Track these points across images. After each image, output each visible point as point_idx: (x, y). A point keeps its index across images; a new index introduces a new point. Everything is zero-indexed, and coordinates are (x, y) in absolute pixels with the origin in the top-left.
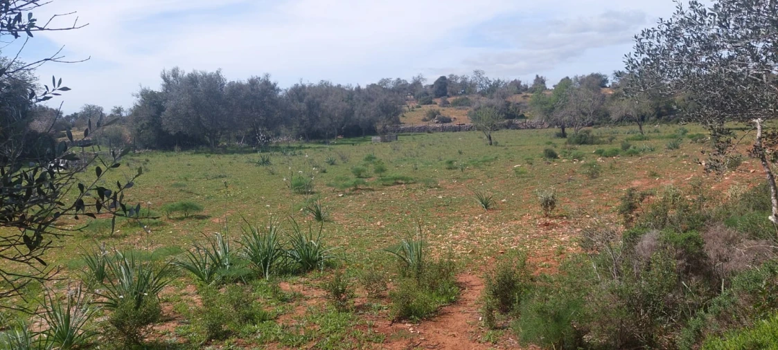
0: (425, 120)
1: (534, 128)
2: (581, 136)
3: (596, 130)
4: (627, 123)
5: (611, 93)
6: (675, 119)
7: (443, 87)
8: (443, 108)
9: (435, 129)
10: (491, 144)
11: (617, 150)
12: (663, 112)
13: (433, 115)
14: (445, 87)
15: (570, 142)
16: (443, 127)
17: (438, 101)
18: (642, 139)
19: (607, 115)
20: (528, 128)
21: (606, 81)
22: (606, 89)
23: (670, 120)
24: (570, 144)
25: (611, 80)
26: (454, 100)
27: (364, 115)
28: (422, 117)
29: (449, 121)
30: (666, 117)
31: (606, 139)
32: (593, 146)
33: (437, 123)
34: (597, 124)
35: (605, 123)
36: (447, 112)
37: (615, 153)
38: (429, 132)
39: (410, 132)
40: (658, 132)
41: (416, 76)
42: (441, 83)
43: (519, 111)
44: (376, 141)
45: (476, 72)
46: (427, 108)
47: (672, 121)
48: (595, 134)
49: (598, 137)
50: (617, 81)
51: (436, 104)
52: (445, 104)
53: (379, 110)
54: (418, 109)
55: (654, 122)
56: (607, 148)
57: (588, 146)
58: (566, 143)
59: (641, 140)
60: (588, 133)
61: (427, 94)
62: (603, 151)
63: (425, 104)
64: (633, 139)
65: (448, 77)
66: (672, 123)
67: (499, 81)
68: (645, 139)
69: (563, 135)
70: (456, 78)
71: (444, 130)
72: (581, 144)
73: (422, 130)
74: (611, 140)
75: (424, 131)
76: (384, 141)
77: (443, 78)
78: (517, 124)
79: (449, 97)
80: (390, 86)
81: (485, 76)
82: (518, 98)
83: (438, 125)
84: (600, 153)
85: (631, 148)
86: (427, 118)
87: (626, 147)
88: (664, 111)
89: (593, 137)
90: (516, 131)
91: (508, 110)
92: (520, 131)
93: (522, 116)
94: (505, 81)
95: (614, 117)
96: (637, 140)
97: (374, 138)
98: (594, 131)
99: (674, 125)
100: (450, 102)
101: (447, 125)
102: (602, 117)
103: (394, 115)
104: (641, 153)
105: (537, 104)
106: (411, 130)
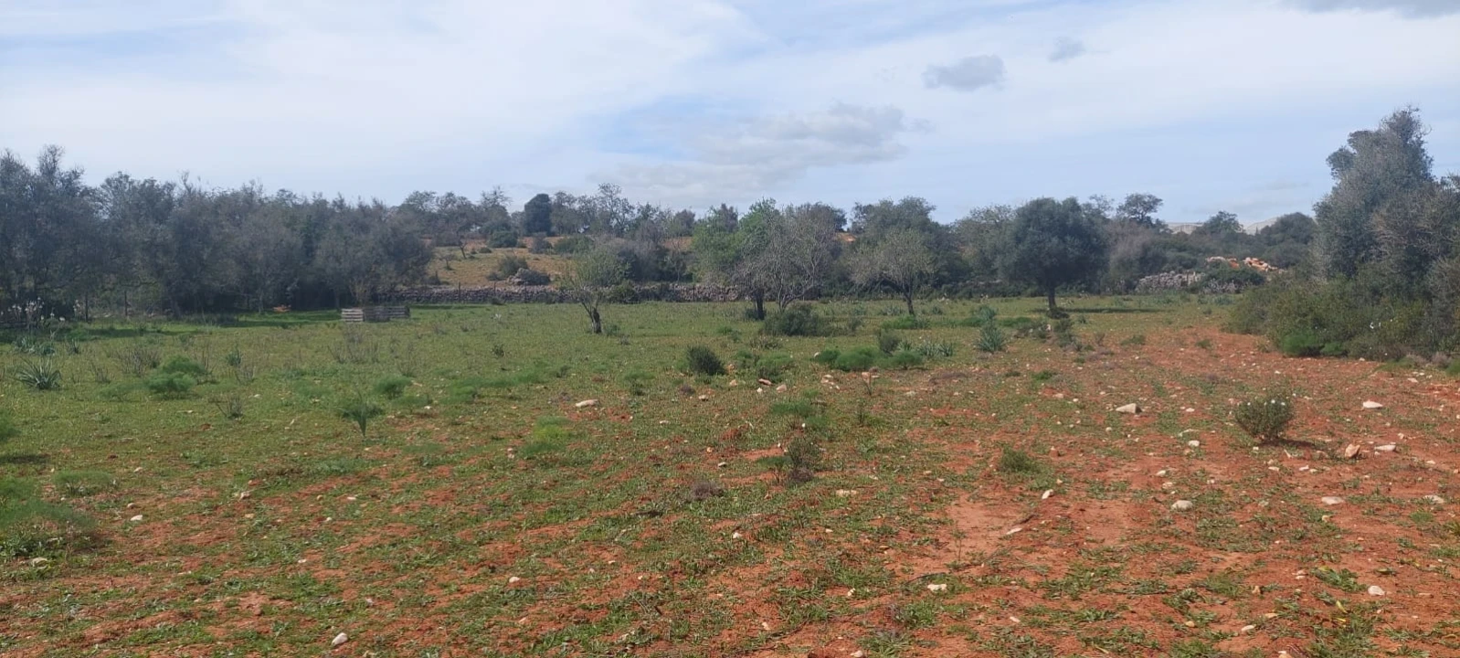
0: (494, 278)
1: (709, 300)
2: (792, 317)
3: (826, 307)
4: (882, 295)
5: (850, 240)
6: (965, 290)
7: (543, 214)
8: (537, 256)
9: (509, 297)
10: (598, 331)
11: (868, 354)
12: (944, 277)
13: (512, 267)
14: (547, 216)
15: (768, 330)
16: (526, 292)
17: (529, 241)
18: (915, 326)
19: (844, 279)
20: (699, 300)
21: (842, 220)
22: (842, 234)
23: (956, 292)
24: (768, 334)
25: (850, 216)
26: (559, 241)
27: (337, 259)
28: (488, 272)
29: (545, 280)
30: (949, 286)
31: (843, 325)
32: (817, 340)
33: (519, 284)
34: (827, 295)
35: (842, 294)
36: (545, 264)
37: (863, 362)
38: (495, 302)
39: (453, 300)
40: (940, 312)
41: (489, 190)
42: (539, 207)
43: (684, 267)
44: (352, 317)
45: (605, 188)
46: (501, 253)
47: (960, 294)
48: (822, 314)
49: (828, 321)
50: (862, 222)
51: (524, 247)
52: (542, 248)
53: (381, 250)
54: (484, 255)
55: (928, 296)
56: (846, 347)
57: (807, 340)
58: (760, 332)
59: (912, 328)
60: (808, 312)
61: (508, 228)
62: (836, 354)
63: (500, 246)
64: (897, 326)
65: (553, 197)
66: (960, 298)
67: (648, 207)
68: (921, 327)
69: (760, 314)
70: (571, 200)
71: (528, 298)
72: (791, 334)
73: (482, 297)
74: (853, 326)
75: (485, 301)
76: (371, 318)
77: (543, 198)
78: (678, 292)
79: (552, 235)
80: (433, 207)
81: (621, 196)
82: (686, 244)
83: (516, 289)
84: (829, 359)
85: (900, 350)
86: (500, 274)
87: (890, 346)
88: (946, 273)
89: (816, 319)
90: (675, 305)
91: (664, 264)
92: (683, 306)
93: (689, 278)
94: (663, 209)
95: (858, 278)
96: (904, 327)
97: (346, 312)
98: (820, 309)
99: (964, 301)
100: (553, 244)
101: (536, 289)
102: (833, 282)
103: (416, 264)
104: (927, 363)
105: (707, 247)
106: (459, 297)
